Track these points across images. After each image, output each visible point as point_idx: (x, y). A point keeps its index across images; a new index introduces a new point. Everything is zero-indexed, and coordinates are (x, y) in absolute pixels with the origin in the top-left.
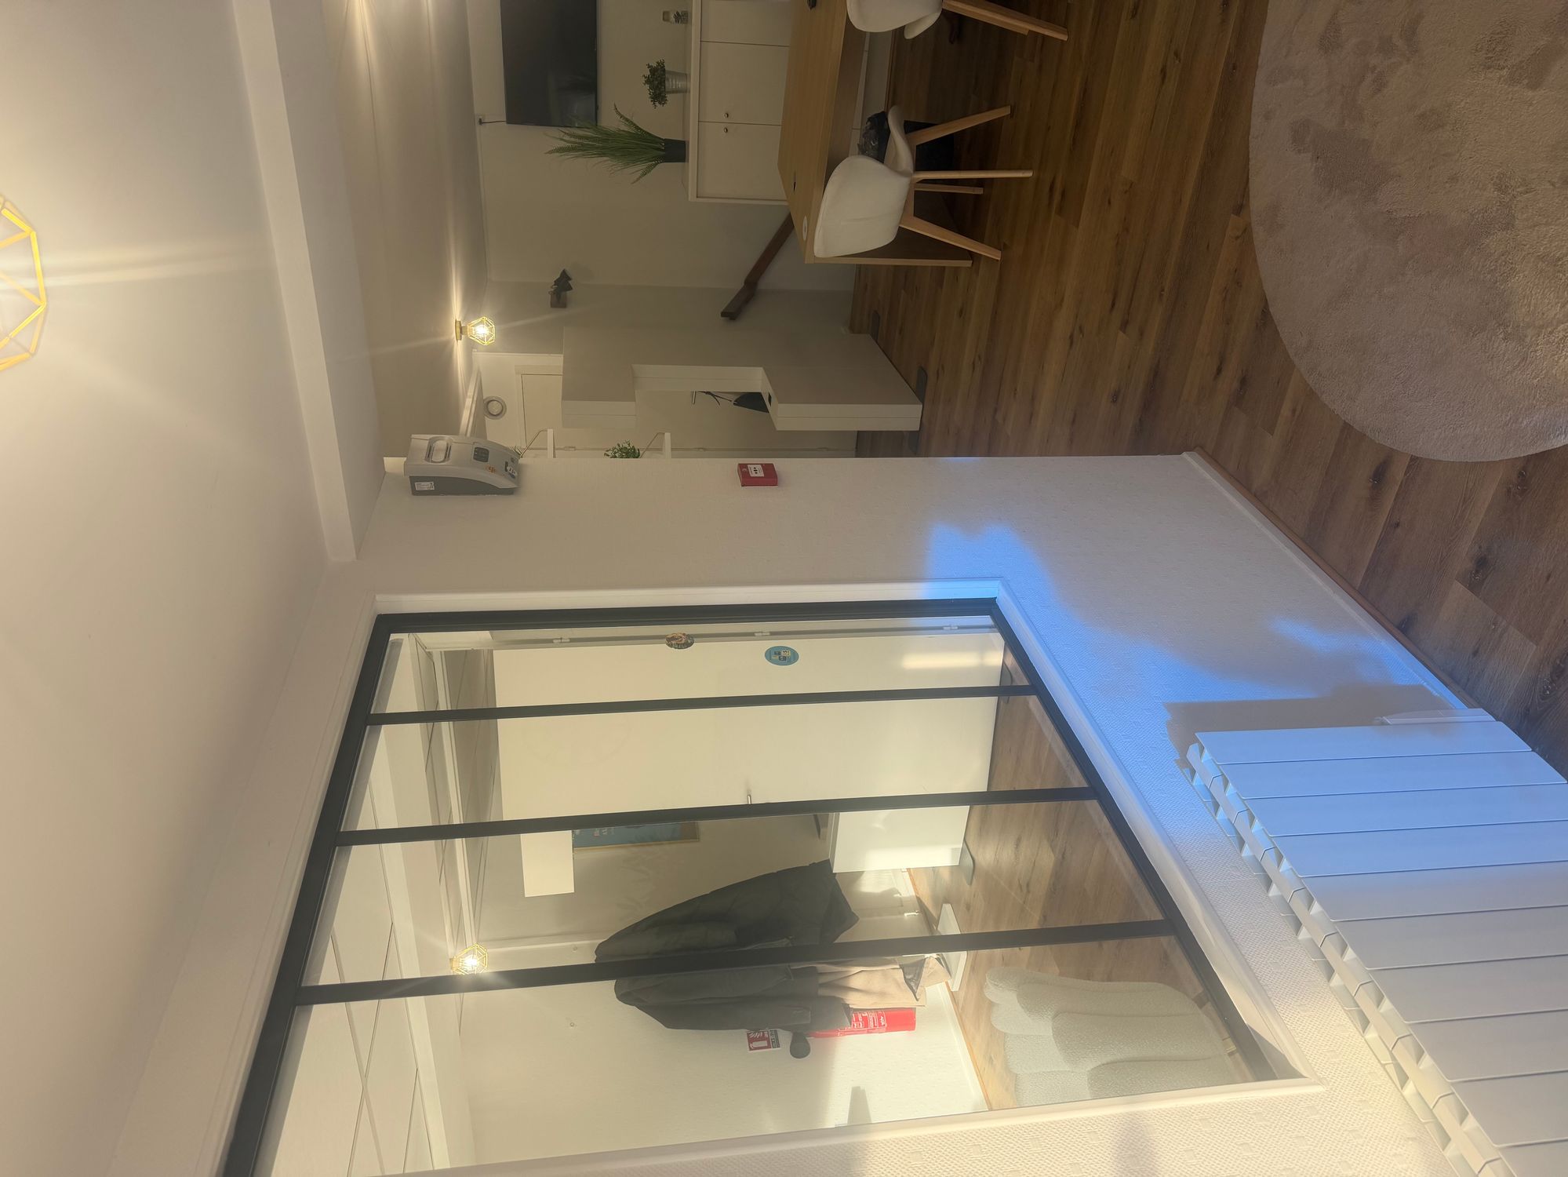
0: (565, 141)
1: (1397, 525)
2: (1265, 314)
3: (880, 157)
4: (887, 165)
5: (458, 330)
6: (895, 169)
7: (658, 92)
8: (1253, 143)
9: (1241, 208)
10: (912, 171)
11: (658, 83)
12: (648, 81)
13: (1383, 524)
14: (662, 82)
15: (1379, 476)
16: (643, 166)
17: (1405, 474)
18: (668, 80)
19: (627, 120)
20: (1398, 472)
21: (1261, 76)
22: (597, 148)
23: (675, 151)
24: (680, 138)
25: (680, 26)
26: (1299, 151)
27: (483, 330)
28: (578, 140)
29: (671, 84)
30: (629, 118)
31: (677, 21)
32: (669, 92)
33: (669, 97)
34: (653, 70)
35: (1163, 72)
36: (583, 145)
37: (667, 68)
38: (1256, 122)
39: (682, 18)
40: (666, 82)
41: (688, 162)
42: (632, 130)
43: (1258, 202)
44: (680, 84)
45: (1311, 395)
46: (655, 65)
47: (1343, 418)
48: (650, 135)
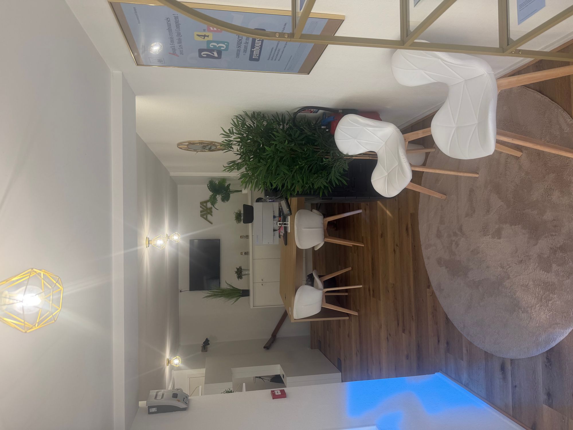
0: (209, 294)
1: (516, 386)
2: (447, 319)
3: (312, 285)
4: (314, 287)
5: (168, 362)
6: (317, 288)
7: (239, 275)
8: (427, 267)
9: (429, 286)
10: (323, 289)
11: (240, 273)
12: (236, 272)
13: (511, 387)
14: (241, 272)
15: (503, 368)
16: (235, 299)
17: (511, 366)
18: (243, 272)
19: (230, 285)
20: (508, 367)
21: (423, 248)
22: (220, 294)
23: (246, 293)
24: (247, 289)
25: (246, 256)
26: (441, 267)
27: (177, 361)
28: (213, 293)
29: (243, 273)
30: (230, 284)
31: (245, 254)
32: (243, 275)
33: (243, 277)
34: (238, 269)
35: (394, 250)
36: (215, 294)
37: (242, 268)
38: (426, 261)
39: (247, 253)
40: (242, 272)
41: (250, 296)
42: (232, 288)
43: (434, 283)
44: (247, 273)
45: (470, 343)
46: (238, 268)
47: (484, 350)
48: (237, 289)
